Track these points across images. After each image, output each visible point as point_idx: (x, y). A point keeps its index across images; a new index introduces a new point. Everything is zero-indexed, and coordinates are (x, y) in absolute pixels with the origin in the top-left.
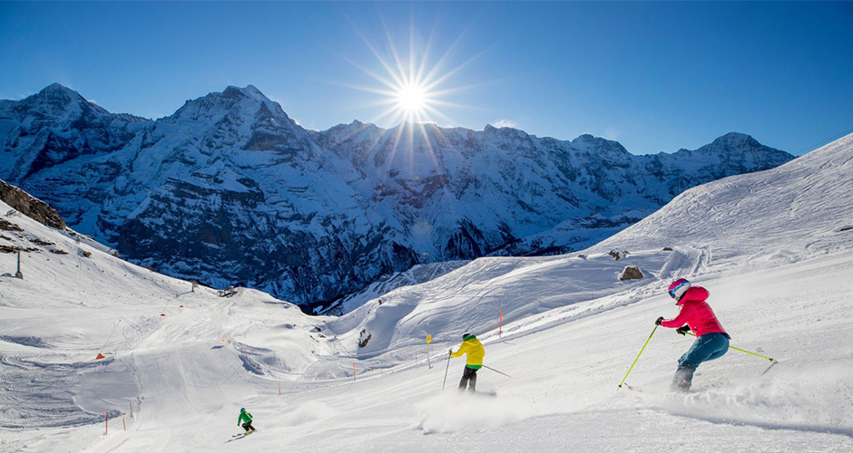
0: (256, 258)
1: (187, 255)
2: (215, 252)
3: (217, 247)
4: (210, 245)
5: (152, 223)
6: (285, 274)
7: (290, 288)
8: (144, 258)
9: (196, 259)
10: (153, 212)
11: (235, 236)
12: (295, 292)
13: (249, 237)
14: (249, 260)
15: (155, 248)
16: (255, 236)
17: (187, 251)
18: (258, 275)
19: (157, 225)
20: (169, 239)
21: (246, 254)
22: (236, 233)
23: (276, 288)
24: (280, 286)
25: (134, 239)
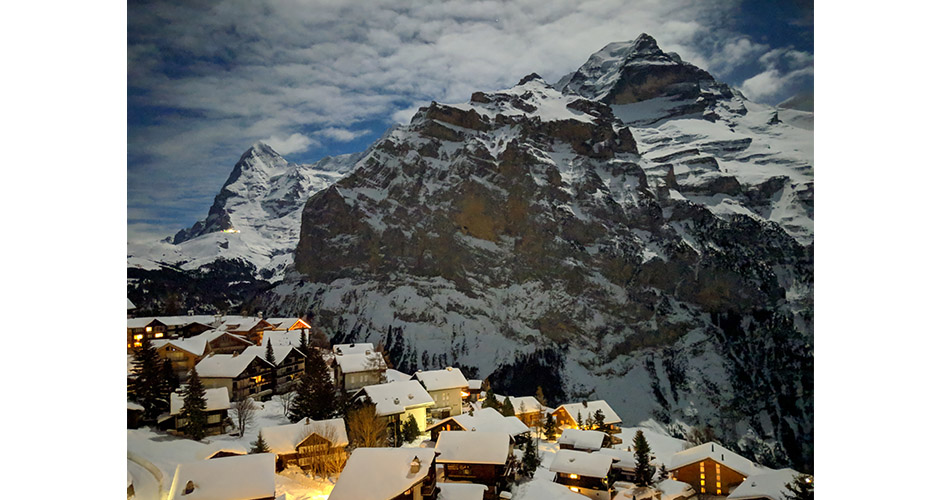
0: (598, 279)
1: (419, 270)
2: (486, 261)
3: (492, 247)
4: (475, 243)
5: (361, 197)
6: (695, 336)
7: (714, 388)
8: (333, 278)
9: (439, 280)
10: (372, 176)
11: (539, 209)
12: (735, 403)
13: (581, 217)
14: (575, 282)
15: (358, 254)
16: (599, 213)
17: (421, 258)
18: (601, 333)
19: (371, 202)
20: (388, 231)
21: (570, 262)
22: (544, 203)
23: (665, 384)
24: (677, 378)
25: (321, 234)
